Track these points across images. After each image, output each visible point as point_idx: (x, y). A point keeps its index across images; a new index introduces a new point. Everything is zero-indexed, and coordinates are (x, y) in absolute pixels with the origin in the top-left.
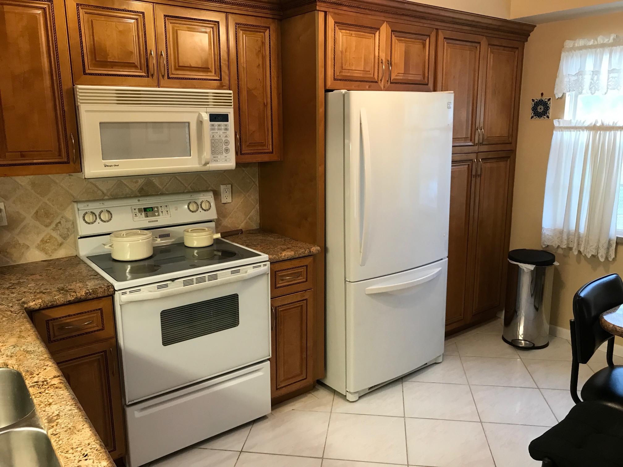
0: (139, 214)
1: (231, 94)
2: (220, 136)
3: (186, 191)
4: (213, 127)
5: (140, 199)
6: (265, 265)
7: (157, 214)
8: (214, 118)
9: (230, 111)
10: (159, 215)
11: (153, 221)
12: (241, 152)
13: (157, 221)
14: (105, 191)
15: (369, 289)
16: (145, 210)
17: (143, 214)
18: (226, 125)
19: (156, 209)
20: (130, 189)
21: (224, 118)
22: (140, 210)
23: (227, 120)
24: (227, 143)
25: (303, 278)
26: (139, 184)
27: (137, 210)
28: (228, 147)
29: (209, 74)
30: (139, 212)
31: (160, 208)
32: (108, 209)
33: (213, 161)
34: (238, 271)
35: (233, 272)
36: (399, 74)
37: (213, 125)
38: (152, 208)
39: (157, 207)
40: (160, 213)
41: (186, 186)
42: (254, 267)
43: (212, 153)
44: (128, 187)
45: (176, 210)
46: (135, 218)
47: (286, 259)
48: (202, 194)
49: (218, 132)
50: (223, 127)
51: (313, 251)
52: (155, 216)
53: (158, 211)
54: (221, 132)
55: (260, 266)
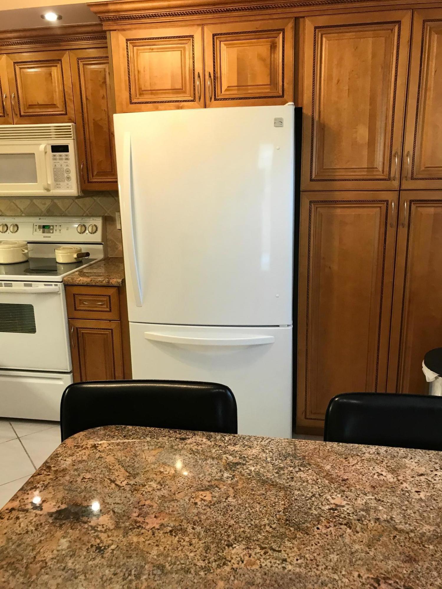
0: (38, 230)
1: (70, 126)
2: (61, 165)
3: (85, 215)
4: (55, 158)
5: (41, 218)
6: (56, 285)
7: (51, 231)
8: (56, 149)
9: (71, 143)
10: (53, 233)
11: (47, 237)
12: (88, 180)
13: (50, 237)
14: (22, 209)
15: (147, 334)
16: (44, 227)
17: (41, 230)
18: (67, 155)
19: (52, 227)
20: (40, 209)
21: (65, 149)
22: (40, 227)
23: (67, 151)
24: (68, 171)
25: (107, 308)
26: (47, 205)
27: (37, 227)
28: (70, 175)
29: (57, 109)
30: (39, 228)
31: (55, 227)
32: (18, 224)
33: (56, 187)
34: (31, 285)
35: (26, 285)
36: (230, 88)
37: (54, 156)
38: (49, 227)
39: (53, 226)
40: (55, 231)
41: (85, 210)
42: (45, 285)
43: (55, 180)
44: (38, 207)
45: (67, 229)
46: (34, 232)
47: (82, 284)
48: (91, 219)
49: (60, 161)
50: (64, 157)
51: (112, 282)
52: (50, 233)
53: (53, 229)
54: (62, 162)
55: (51, 285)
